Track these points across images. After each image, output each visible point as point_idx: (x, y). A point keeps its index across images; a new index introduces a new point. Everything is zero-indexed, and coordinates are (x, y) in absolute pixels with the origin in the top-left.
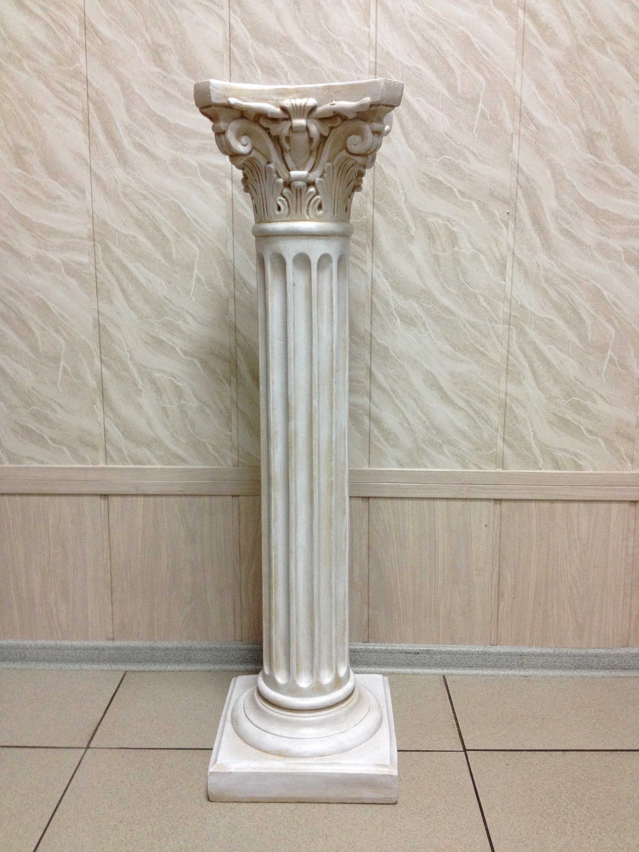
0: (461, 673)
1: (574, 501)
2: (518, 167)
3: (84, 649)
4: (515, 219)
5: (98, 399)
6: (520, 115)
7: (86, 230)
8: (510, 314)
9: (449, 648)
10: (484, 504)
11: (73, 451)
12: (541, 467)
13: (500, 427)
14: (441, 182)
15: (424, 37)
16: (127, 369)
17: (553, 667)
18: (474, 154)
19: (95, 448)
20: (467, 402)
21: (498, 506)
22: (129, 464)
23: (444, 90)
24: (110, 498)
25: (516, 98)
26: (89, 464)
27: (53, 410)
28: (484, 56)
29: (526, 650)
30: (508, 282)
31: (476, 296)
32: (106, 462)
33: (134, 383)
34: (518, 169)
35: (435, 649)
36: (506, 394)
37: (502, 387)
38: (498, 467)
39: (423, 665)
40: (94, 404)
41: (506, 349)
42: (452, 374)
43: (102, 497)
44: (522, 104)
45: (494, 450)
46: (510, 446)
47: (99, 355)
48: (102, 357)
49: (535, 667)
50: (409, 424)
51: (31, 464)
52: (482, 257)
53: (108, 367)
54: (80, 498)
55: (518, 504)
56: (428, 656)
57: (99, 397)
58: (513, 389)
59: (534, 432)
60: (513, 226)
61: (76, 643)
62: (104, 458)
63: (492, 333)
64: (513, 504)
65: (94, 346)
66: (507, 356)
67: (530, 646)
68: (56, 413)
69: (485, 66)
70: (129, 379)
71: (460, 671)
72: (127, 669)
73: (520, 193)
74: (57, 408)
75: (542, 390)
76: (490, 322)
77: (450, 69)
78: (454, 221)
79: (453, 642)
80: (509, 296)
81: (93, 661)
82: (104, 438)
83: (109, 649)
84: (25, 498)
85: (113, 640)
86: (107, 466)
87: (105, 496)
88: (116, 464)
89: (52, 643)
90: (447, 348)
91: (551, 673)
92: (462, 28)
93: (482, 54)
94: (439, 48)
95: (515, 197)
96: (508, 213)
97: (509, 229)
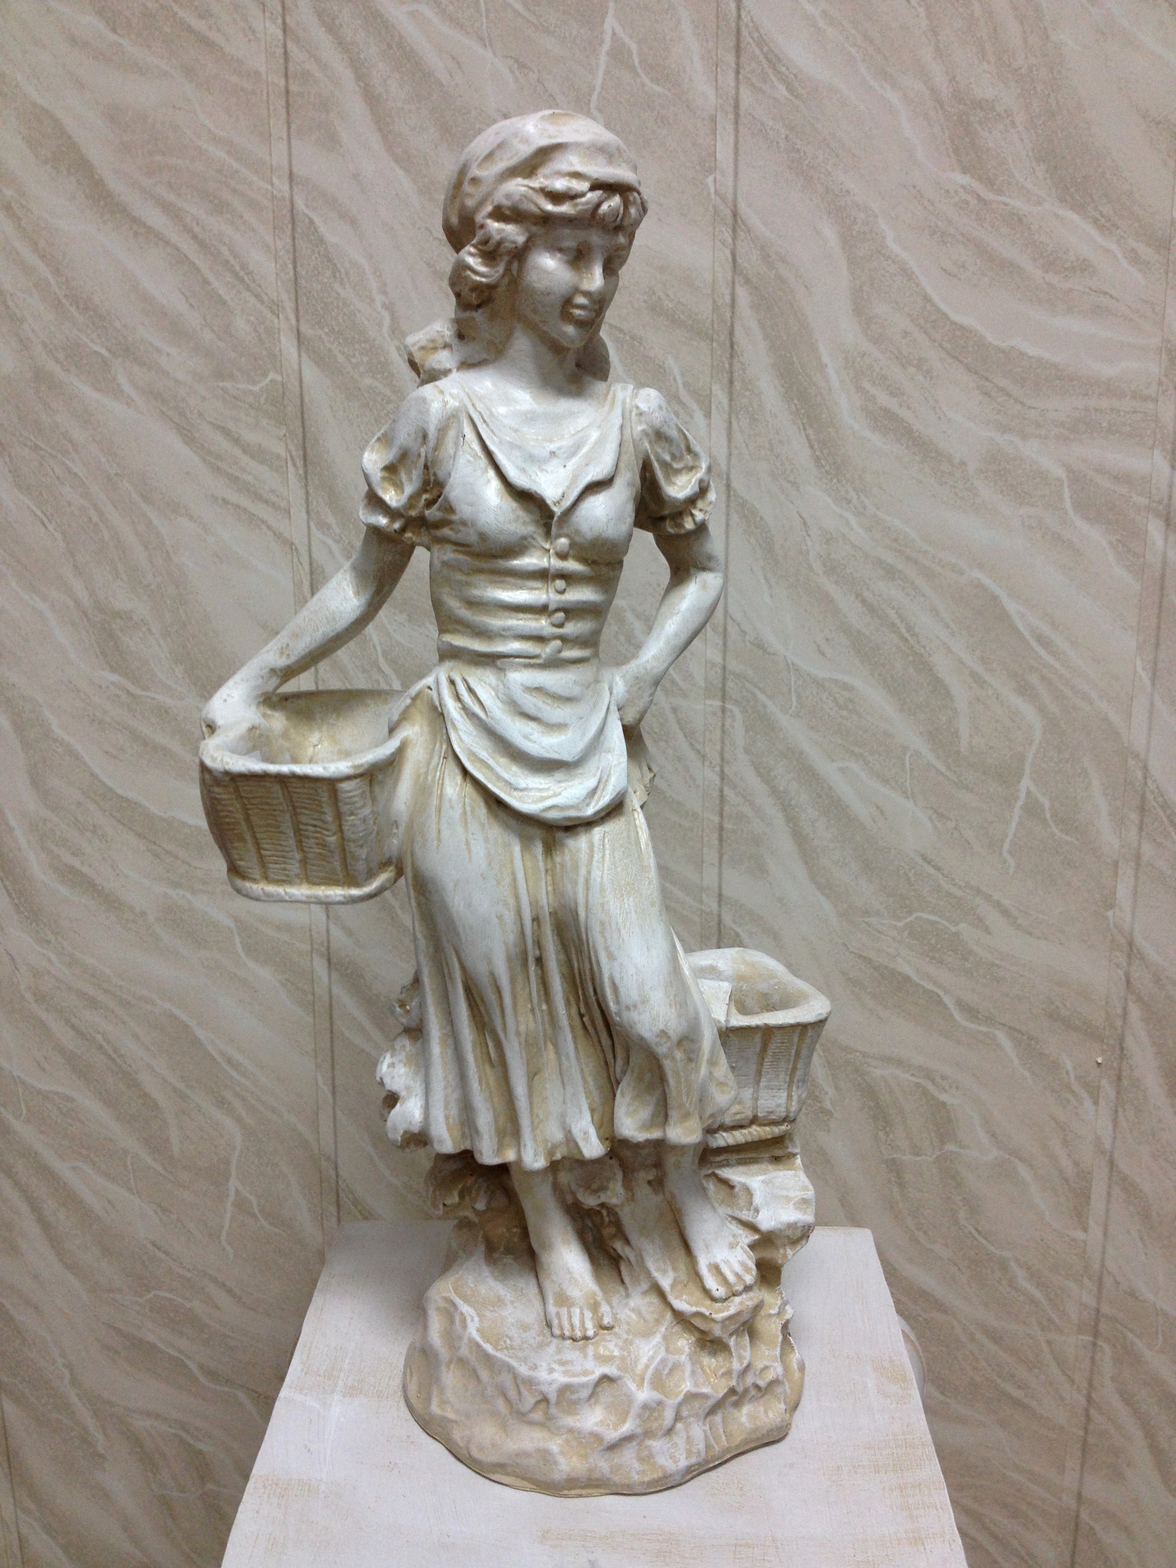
2: (1131, 944)
4: (1119, 1078)
6: (1142, 809)
8: (1098, 1311)
14: (907, 979)
15: (864, 601)
18: (1005, 912)
23: (917, 743)
25: (1131, 762)
28: (1042, 652)
30: (1096, 1231)
31: (1003, 1265)
34: (1132, 950)
44: (1149, 782)
52: (1023, 1171)
60: (1112, 1093)
69: (1043, 678)
73: (1135, 1012)
76: (1043, 1330)
77: (938, 686)
78: (944, 1078)
80: (1097, 1266)
92: (977, 574)
93: (1034, 644)
94: (908, 631)
95: (1119, 1023)
96: (1099, 1064)
97: (1101, 1101)
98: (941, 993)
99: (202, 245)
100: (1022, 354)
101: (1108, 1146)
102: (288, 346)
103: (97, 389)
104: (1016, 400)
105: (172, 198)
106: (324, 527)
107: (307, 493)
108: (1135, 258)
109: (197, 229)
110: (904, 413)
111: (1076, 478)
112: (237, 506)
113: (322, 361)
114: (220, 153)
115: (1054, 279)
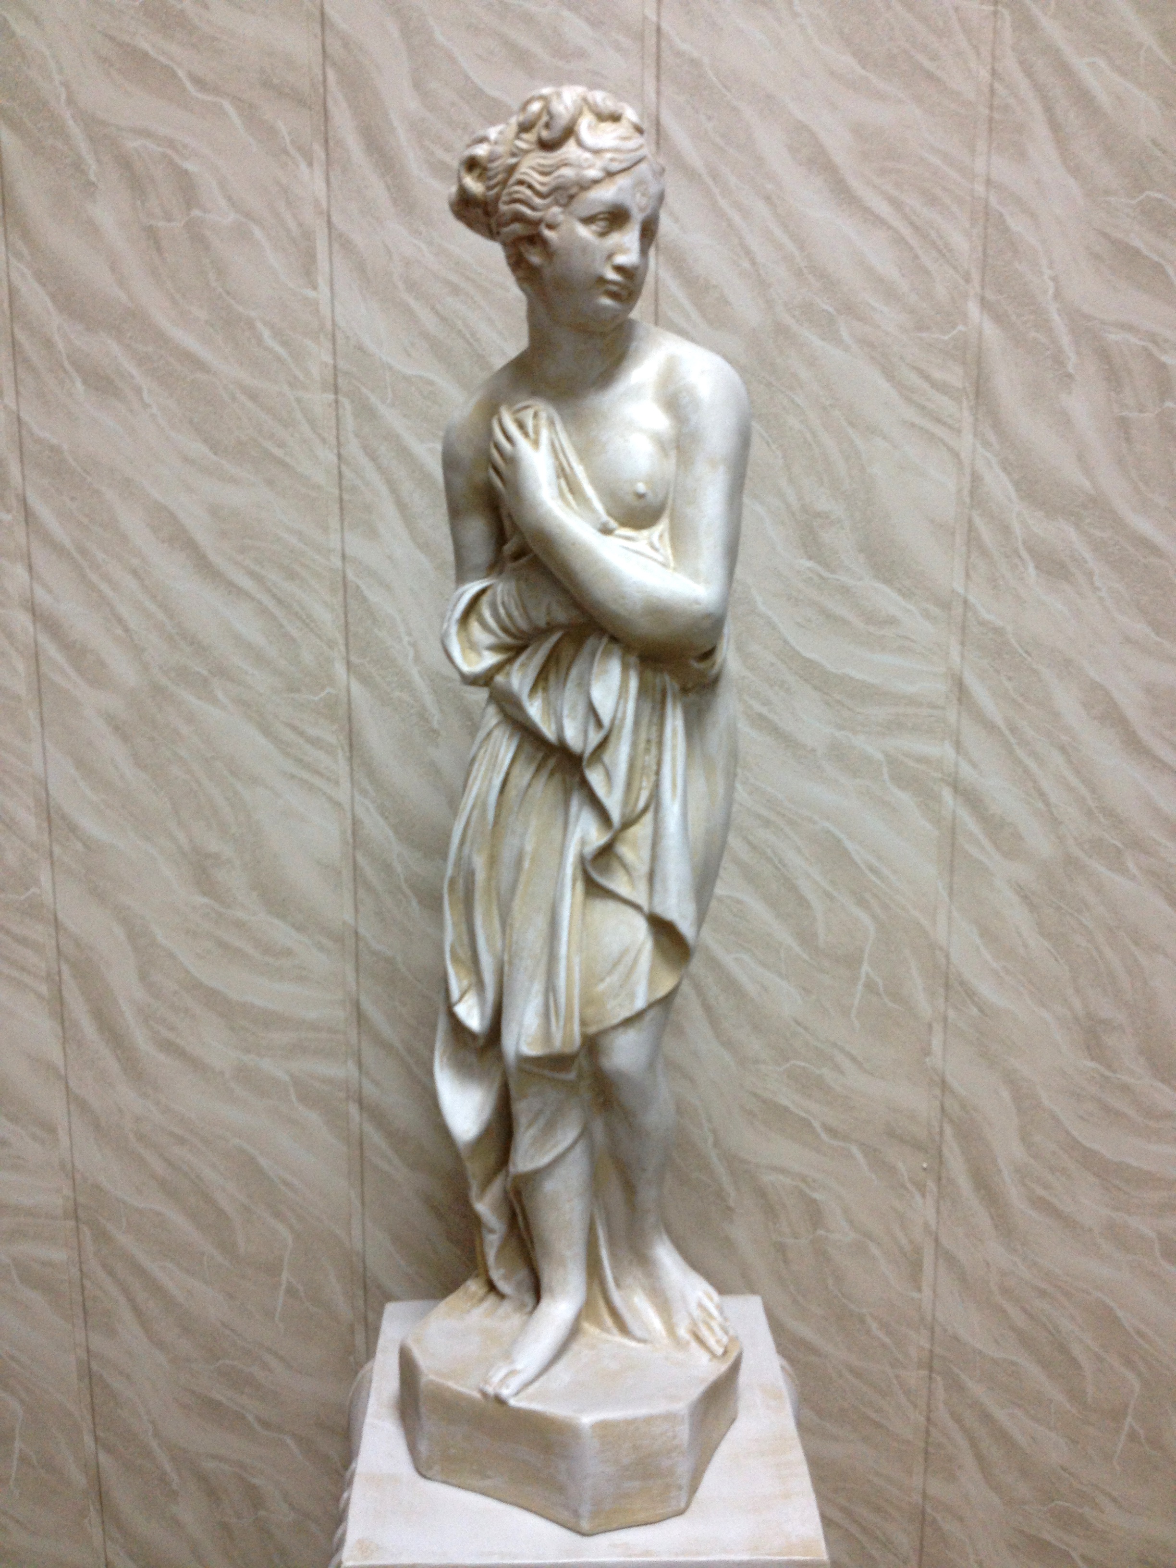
2: (943, 1081)
4: (940, 1179)
6: (947, 986)
7: (60, 1202)
8: (931, 1351)
14: (787, 1109)
18: (853, 1059)
23: (789, 940)
25: (938, 952)
28: (873, 878)
30: (927, 1291)
31: (861, 1319)
34: (944, 1085)
44: (951, 966)
52: (874, 1249)
60: (935, 1190)
69: (875, 896)
73: (948, 1131)
76: (892, 1367)
77: (803, 902)
78: (814, 1181)
80: (929, 1319)
92: (827, 824)
93: (867, 872)
94: (780, 863)
95: (937, 1138)
96: (925, 1169)
97: (928, 1194)
98: (810, 1118)
99: (280, 602)
100: (851, 678)
101: (934, 1228)
102: (340, 669)
103: (200, 698)
104: (849, 709)
105: (257, 569)
106: (364, 792)
107: (352, 770)
108: (927, 615)
109: (275, 590)
110: (771, 716)
111: (891, 761)
112: (301, 779)
113: (366, 680)
114: (293, 540)
115: (871, 629)
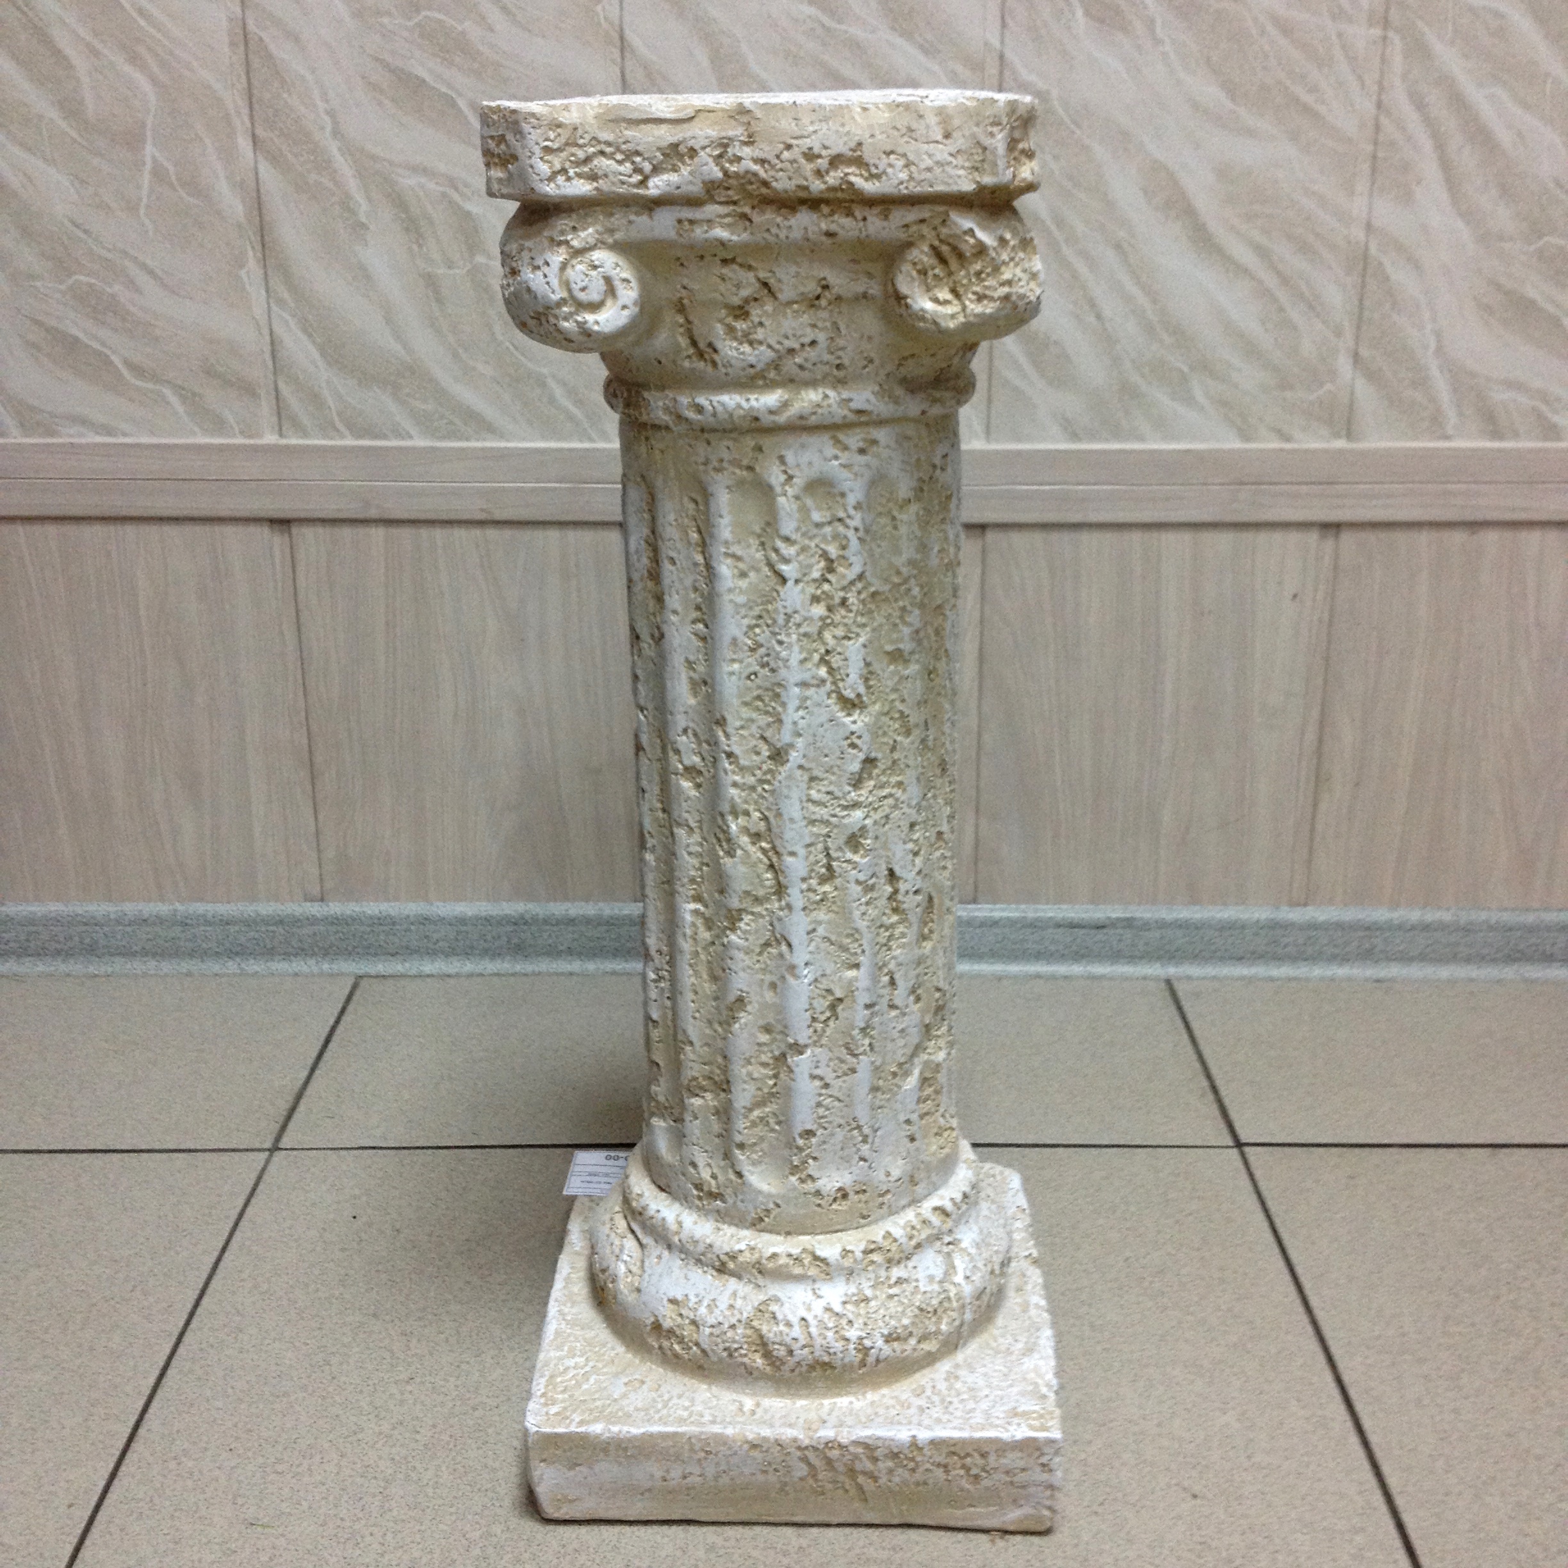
0: (1213, 973)
1: (1531, 524)
3: (249, 923)
5: (251, 253)
9: (1184, 913)
10: (1294, 537)
11: (191, 399)
12: (1450, 432)
13: (1346, 324)
16: (325, 165)
17: (1453, 958)
19: (248, 390)
20: (1262, 252)
21: (1329, 544)
22: (342, 437)
24: (295, 530)
26: (234, 436)
27: (131, 284)
29: (1381, 915)
32: (280, 429)
33: (347, 205)
35: (1147, 915)
36: (1369, 227)
37: (1358, 206)
38: (1337, 435)
39: (1116, 956)
40: (241, 267)
41: (1374, 97)
42: (1223, 172)
43: (275, 526)
45: (1328, 386)
46: (1373, 376)
47: (249, 125)
48: (259, 132)
49: (1405, 958)
50: (1099, 317)
51: (81, 435)
53: (275, 159)
54: (217, 529)
55: (1383, 535)
56: (1128, 935)
57: (253, 248)
58: (1387, 213)
59: (1438, 335)
61: (224, 909)
62: (275, 419)
63: (1338, 53)
64: (1372, 538)
65: (233, 99)
66: (1377, 119)
67: (1395, 905)
68: (138, 290)
70: (334, 194)
71: (1210, 970)
72: (361, 972)
74: (142, 279)
75: (1468, 215)
79: (1194, 900)
81: (270, 953)
82: (270, 363)
83: (313, 921)
84: (70, 529)
85: (322, 900)
86: (284, 442)
87: (282, 523)
88: (305, 434)
89: (163, 909)
90: (1211, 93)
91: (1444, 972)
